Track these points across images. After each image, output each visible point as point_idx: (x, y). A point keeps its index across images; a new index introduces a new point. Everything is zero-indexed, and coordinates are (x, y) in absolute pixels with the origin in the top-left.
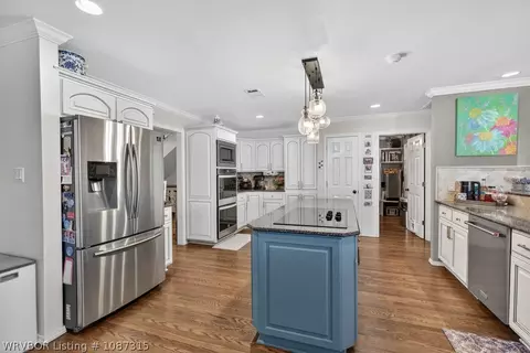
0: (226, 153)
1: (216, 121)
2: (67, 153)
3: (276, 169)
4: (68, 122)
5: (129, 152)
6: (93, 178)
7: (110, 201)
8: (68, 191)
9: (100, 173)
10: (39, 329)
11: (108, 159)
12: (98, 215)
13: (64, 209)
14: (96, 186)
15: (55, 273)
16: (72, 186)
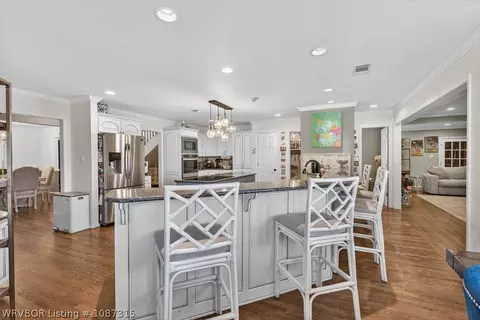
0: (190, 145)
1: (182, 125)
2: (101, 149)
3: (228, 155)
4: (101, 136)
5: (127, 147)
6: (111, 159)
7: (118, 170)
8: (101, 165)
9: (115, 157)
10: (90, 223)
11: (118, 151)
12: (113, 177)
13: (100, 173)
14: (112, 163)
15: (96, 202)
16: (102, 163)
